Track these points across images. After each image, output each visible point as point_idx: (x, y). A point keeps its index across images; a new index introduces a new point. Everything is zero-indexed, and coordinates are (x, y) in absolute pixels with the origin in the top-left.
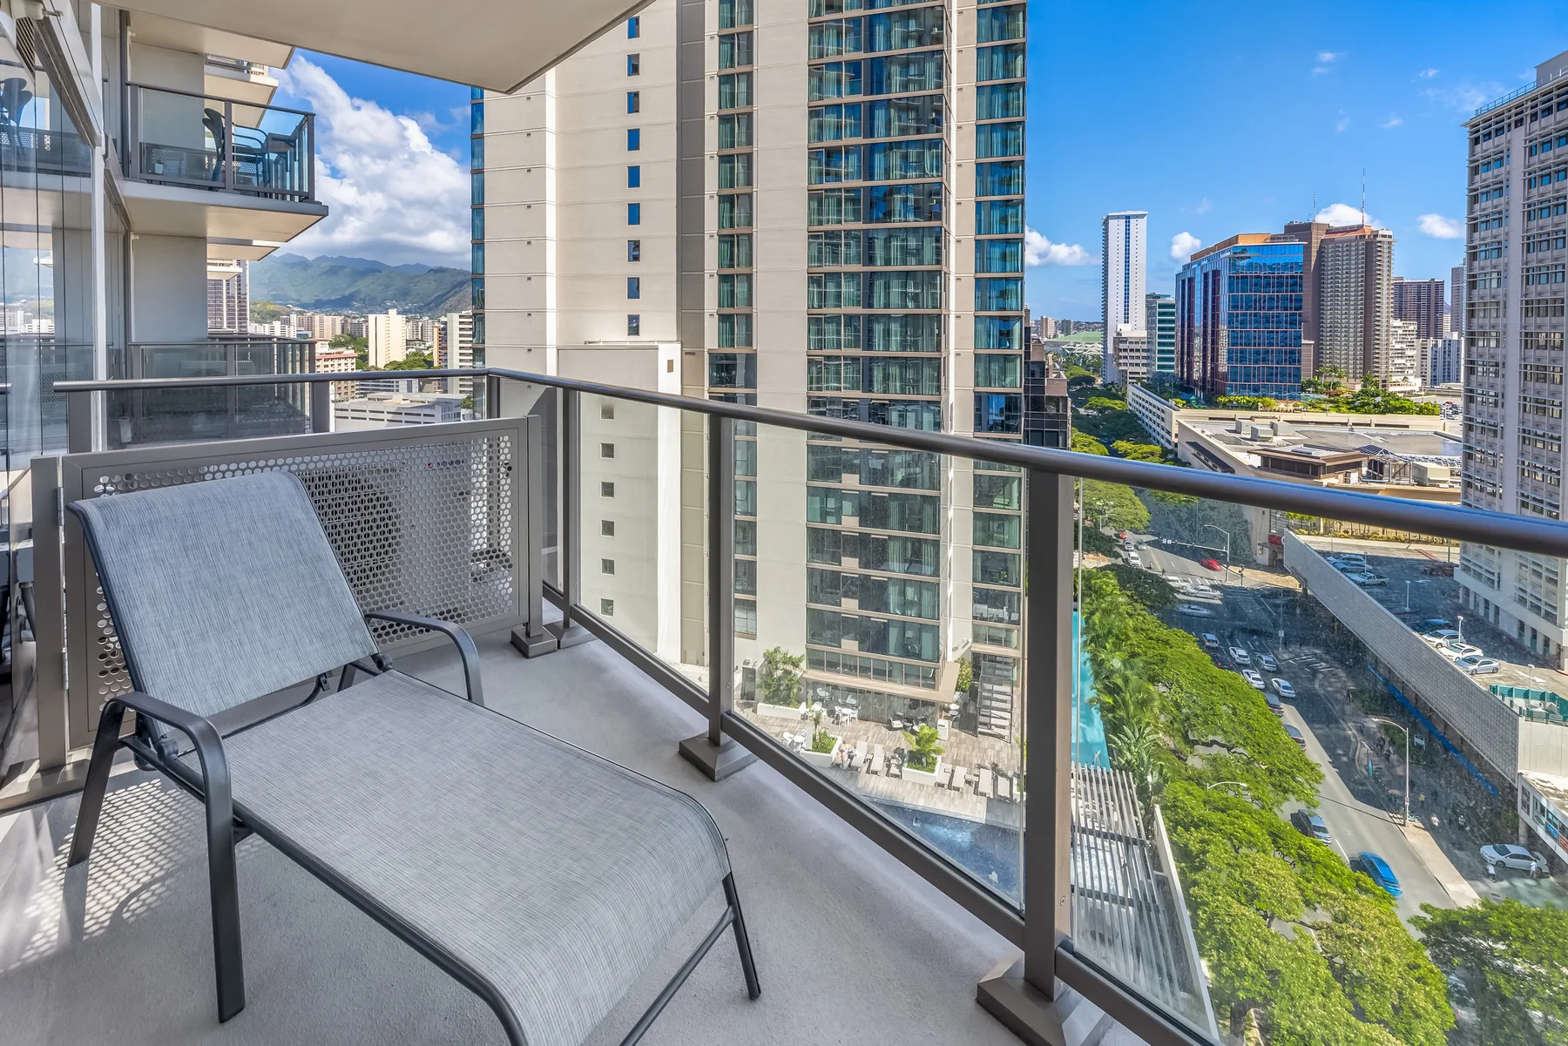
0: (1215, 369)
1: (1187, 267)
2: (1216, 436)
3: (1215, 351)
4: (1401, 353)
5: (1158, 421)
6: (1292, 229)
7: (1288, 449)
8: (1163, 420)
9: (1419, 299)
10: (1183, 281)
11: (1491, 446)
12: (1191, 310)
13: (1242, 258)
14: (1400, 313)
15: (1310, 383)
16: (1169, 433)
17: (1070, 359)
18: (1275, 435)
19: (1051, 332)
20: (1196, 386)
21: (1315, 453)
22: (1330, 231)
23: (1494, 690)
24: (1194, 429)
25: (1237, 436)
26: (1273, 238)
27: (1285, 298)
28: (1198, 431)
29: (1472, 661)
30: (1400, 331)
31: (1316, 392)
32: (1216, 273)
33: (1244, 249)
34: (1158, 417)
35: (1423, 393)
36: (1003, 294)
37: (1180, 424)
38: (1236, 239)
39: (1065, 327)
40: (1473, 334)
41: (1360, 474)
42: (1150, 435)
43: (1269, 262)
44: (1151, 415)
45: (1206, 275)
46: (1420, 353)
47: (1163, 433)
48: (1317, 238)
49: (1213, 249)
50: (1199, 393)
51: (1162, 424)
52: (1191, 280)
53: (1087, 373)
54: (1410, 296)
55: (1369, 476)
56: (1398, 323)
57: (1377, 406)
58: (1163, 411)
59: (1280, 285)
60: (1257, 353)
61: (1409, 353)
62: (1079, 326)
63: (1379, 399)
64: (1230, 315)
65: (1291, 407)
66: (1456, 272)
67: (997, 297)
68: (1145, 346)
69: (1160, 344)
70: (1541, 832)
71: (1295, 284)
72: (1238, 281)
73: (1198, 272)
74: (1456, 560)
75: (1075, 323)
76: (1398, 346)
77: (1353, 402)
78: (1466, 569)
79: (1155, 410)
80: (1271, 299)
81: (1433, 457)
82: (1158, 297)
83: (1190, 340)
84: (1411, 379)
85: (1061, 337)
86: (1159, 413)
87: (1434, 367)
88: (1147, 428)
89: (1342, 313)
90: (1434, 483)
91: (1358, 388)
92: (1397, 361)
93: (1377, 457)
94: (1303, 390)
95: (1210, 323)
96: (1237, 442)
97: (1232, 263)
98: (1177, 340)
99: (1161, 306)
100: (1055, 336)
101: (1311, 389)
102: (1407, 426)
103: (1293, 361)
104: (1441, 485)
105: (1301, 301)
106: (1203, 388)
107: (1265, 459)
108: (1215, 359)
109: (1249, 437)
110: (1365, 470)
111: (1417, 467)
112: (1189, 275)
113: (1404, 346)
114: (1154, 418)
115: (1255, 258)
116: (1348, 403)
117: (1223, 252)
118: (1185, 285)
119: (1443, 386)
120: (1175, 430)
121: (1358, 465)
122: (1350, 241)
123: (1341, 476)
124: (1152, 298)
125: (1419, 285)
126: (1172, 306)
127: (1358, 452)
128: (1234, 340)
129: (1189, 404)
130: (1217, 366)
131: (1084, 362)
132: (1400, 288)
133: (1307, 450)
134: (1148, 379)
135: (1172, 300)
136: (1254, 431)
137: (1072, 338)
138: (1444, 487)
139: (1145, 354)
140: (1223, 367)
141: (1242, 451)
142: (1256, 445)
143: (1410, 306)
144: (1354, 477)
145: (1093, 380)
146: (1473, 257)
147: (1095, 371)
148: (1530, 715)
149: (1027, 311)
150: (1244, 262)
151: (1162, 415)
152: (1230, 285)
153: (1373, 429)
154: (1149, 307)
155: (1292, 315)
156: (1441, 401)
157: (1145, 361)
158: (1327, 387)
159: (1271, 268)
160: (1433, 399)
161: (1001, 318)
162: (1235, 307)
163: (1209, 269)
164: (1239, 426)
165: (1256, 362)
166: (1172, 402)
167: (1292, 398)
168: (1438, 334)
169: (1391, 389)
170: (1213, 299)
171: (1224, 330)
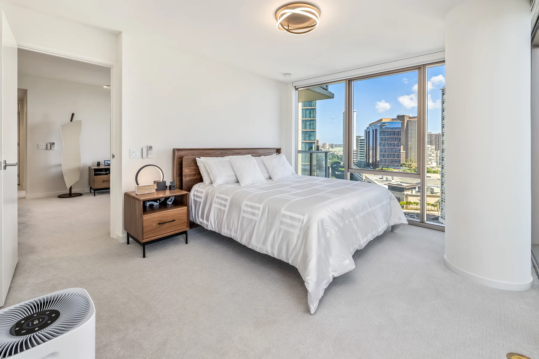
0: (376, 159)
1: (368, 128)
2: (376, 180)
3: (376, 154)
4: (430, 155)
5: (359, 175)
6: (399, 117)
7: (397, 184)
9: (436, 139)
10: (367, 132)
12: (369, 141)
14: (431, 143)
15: (403, 164)
16: (362, 179)
17: (334, 156)
18: (393, 179)
19: (327, 147)
21: (403, 184)
22: (410, 118)
24: (369, 178)
25: (382, 180)
26: (392, 120)
27: (396, 138)
30: (430, 149)
32: (376, 130)
33: (384, 123)
35: (436, 167)
37: (365, 176)
38: (381, 120)
39: (332, 146)
41: (416, 191)
43: (391, 127)
46: (436, 155)
48: (406, 119)
49: (375, 123)
50: (371, 167)
51: (360, 176)
52: (369, 132)
53: (338, 161)
54: (433, 138)
55: (418, 191)
56: (430, 146)
59: (395, 134)
60: (388, 155)
61: (433, 155)
64: (380, 143)
67: (308, 137)
68: (355, 152)
69: (360, 152)
71: (399, 134)
72: (382, 133)
73: (371, 129)
75: (335, 145)
76: (430, 153)
77: (416, 170)
80: (392, 138)
81: (436, 186)
82: (360, 137)
83: (369, 150)
84: (433, 163)
85: (331, 149)
89: (413, 143)
90: (436, 193)
94: (401, 166)
95: (374, 145)
97: (381, 127)
98: (365, 151)
99: (360, 140)
100: (329, 149)
101: (404, 166)
102: (430, 177)
103: (398, 157)
104: (438, 194)
105: (400, 139)
106: (373, 165)
107: (389, 186)
108: (376, 156)
109: (385, 180)
110: (417, 189)
111: (431, 189)
112: (368, 130)
113: (431, 153)
115: (388, 126)
116: (414, 170)
117: (378, 124)
118: (367, 133)
120: (364, 178)
121: (415, 188)
122: (416, 121)
123: (410, 191)
124: (358, 137)
125: (436, 135)
126: (364, 140)
127: (415, 184)
128: (381, 151)
130: (377, 159)
131: (337, 157)
132: (431, 135)
133: (401, 184)
134: (356, 162)
135: (363, 138)
136: (387, 178)
137: (334, 150)
139: (356, 155)
140: (378, 160)
141: (383, 184)
142: (387, 183)
143: (434, 140)
145: (340, 163)
147: (341, 160)
149: (317, 141)
150: (384, 127)
152: (380, 134)
154: (357, 140)
155: (398, 143)
157: (356, 157)
158: (409, 165)
159: (392, 128)
161: (309, 143)
162: (382, 141)
163: (374, 129)
164: (382, 177)
165: (388, 157)
167: (398, 168)
169: (427, 166)
170: (375, 138)
171: (378, 147)
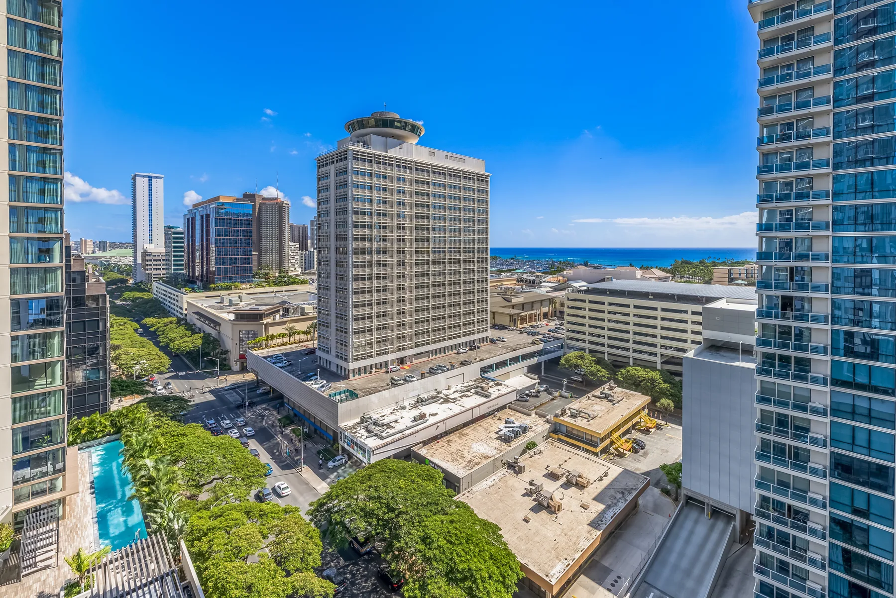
0: (208, 269)
1: (190, 211)
2: (210, 307)
3: (208, 259)
4: (293, 257)
5: (174, 302)
6: (247, 196)
7: (248, 308)
8: (177, 301)
9: (299, 234)
10: (188, 219)
11: (326, 295)
12: (193, 236)
13: (222, 209)
14: (292, 240)
15: (257, 274)
16: (181, 308)
17: (107, 268)
18: (241, 302)
19: (90, 248)
20: (197, 279)
21: (260, 308)
22: (264, 199)
23: (330, 396)
24: (197, 305)
25: (222, 305)
26: (237, 200)
27: (244, 231)
28: (199, 305)
29: (323, 387)
30: (293, 248)
31: (259, 278)
32: (208, 216)
33: (223, 204)
34: (174, 300)
35: (302, 275)
36: (42, 221)
37: (188, 302)
38: (218, 198)
39: (102, 246)
40: (319, 248)
42: (169, 312)
43: (236, 212)
44: (169, 299)
45: (202, 217)
46: (300, 257)
47: (178, 309)
48: (258, 201)
49: (206, 202)
50: (199, 283)
51: (177, 304)
52: (193, 219)
53: (121, 277)
54: (296, 232)
55: (284, 315)
56: (292, 244)
57: (285, 282)
58: (177, 296)
59: (242, 224)
60: (231, 259)
61: (296, 257)
62: (113, 246)
63: (286, 279)
64: (216, 239)
65: (248, 286)
66: (312, 222)
67: (35, 223)
68: (164, 258)
69: (174, 256)
70: (346, 446)
71: (249, 224)
72: (220, 221)
73: (197, 214)
74: (316, 346)
75: (111, 244)
76: (292, 254)
77: (275, 281)
78: (320, 349)
79: (172, 296)
80: (238, 231)
81: (306, 302)
82: (172, 228)
83: (193, 253)
84: (297, 269)
85: (99, 253)
86: (174, 297)
87: (305, 263)
88: (166, 307)
89: (269, 239)
90: (307, 314)
91: (277, 274)
92: (292, 261)
93: (286, 306)
94: (254, 277)
95: (205, 244)
96: (222, 308)
97: (217, 210)
98: (185, 254)
99: (174, 233)
100: (93, 252)
101: (257, 277)
102: (297, 290)
103: (248, 263)
105: (252, 233)
106: (202, 280)
107: (236, 315)
108: (208, 264)
109: (228, 305)
110: (281, 312)
111: (301, 308)
112: (192, 216)
113: (294, 254)
114: (172, 301)
115: (229, 209)
116: (273, 282)
117: (211, 204)
118: (190, 222)
119: (308, 271)
120: (185, 306)
121: (278, 311)
122: (272, 205)
123: (272, 318)
124: (168, 228)
125: (299, 227)
126: (182, 233)
127: (278, 305)
128: (218, 253)
129: (193, 290)
130: (209, 268)
131: (118, 270)
132: (292, 228)
133: (257, 307)
134: (167, 277)
135: (181, 230)
136: (230, 301)
137: (108, 254)
138: (311, 315)
139: (164, 262)
140: (213, 269)
141: (225, 312)
142: (232, 309)
143: (296, 235)
144: (277, 316)
145: (127, 281)
146: (319, 216)
147: (127, 275)
148: (342, 401)
149: (68, 235)
150: (223, 211)
151: (177, 298)
152: (216, 223)
153: (284, 293)
154: (167, 234)
155: (247, 240)
156: (308, 277)
157: (165, 267)
158: (264, 275)
159: (237, 215)
160: (305, 277)
161: (39, 239)
162: (219, 235)
163: (204, 213)
164: (222, 299)
165: (230, 264)
166: (183, 290)
167: (249, 282)
168: (306, 249)
169: (290, 274)
170: (207, 230)
171: (213, 248)
